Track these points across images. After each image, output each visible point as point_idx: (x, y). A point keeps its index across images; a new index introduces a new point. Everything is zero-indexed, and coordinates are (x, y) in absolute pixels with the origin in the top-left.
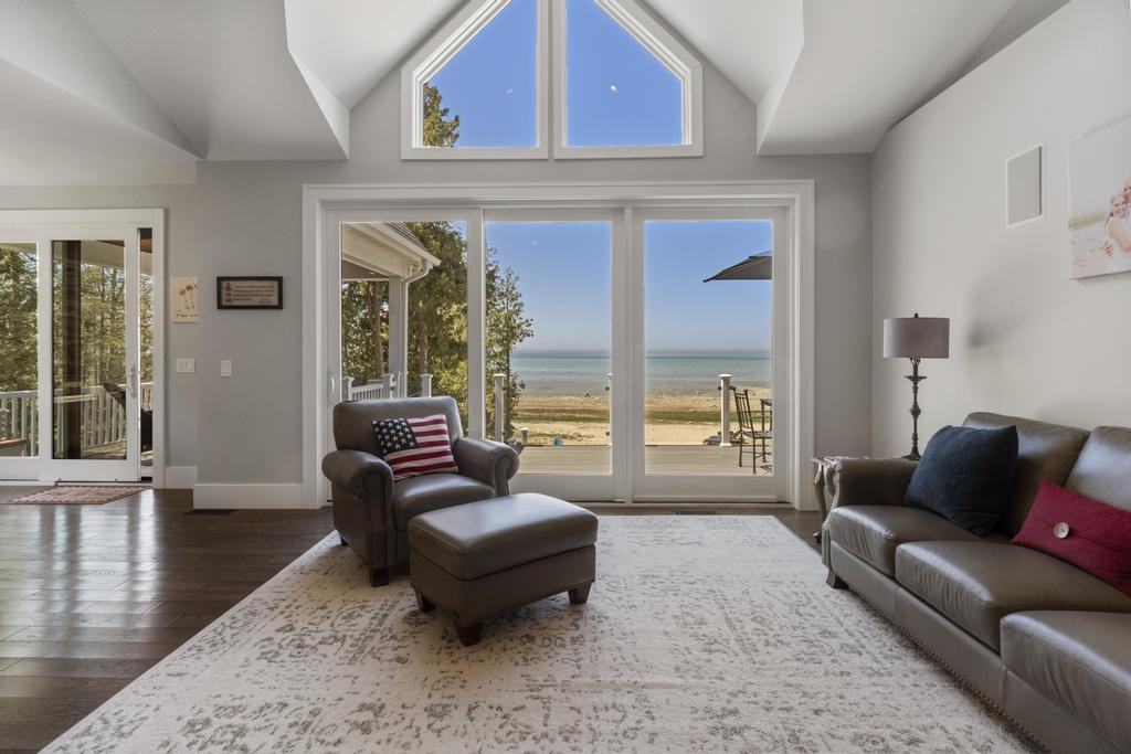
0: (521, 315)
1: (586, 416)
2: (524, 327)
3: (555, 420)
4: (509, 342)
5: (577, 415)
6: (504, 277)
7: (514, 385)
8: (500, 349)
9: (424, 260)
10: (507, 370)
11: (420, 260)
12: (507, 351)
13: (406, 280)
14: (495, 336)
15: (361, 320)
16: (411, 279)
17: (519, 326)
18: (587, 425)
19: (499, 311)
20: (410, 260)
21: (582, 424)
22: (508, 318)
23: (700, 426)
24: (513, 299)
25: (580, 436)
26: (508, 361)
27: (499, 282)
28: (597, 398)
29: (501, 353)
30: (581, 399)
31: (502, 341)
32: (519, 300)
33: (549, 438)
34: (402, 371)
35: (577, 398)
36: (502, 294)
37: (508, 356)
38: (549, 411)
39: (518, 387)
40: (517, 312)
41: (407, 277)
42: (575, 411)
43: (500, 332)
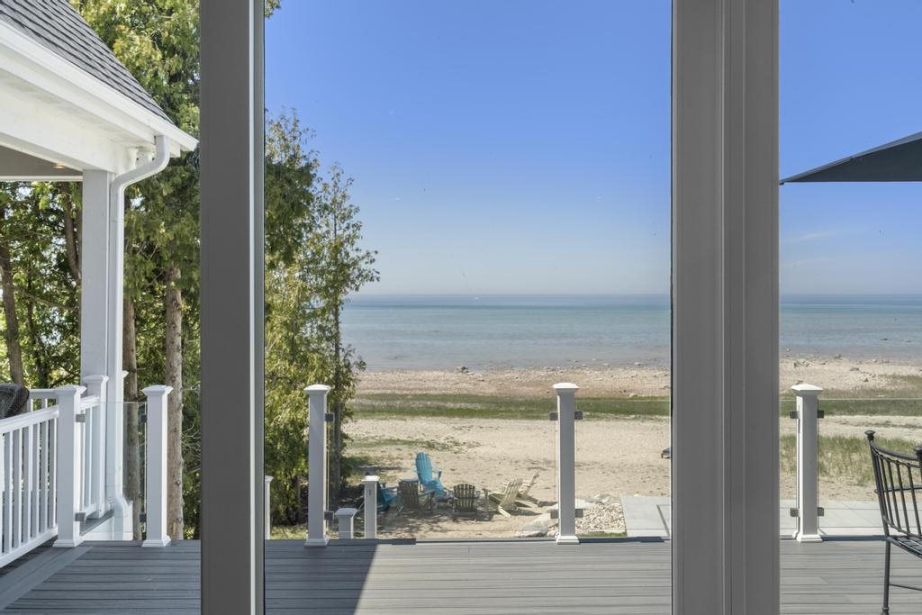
0: (358, 243)
1: (463, 405)
2: (362, 265)
3: (413, 413)
4: (337, 291)
5: (450, 405)
6: (328, 180)
7: (348, 366)
8: (322, 304)
9: (158, 138)
10: (335, 338)
11: (149, 138)
12: (334, 307)
13: (119, 181)
14: (313, 280)
15: (60, 256)
16: (132, 174)
17: (355, 263)
18: (466, 422)
19: (320, 237)
20: (127, 137)
21: (458, 422)
22: (336, 249)
23: (649, 424)
24: (343, 218)
25: (456, 444)
26: (337, 324)
27: (320, 187)
28: (479, 374)
29: (324, 311)
30: (453, 376)
31: (326, 287)
32: (354, 220)
33: (405, 448)
34: (111, 373)
35: (448, 375)
36: (326, 207)
37: (336, 315)
38: (403, 397)
39: (355, 369)
40: (351, 240)
41: (122, 172)
42: (445, 398)
43: (322, 273)
